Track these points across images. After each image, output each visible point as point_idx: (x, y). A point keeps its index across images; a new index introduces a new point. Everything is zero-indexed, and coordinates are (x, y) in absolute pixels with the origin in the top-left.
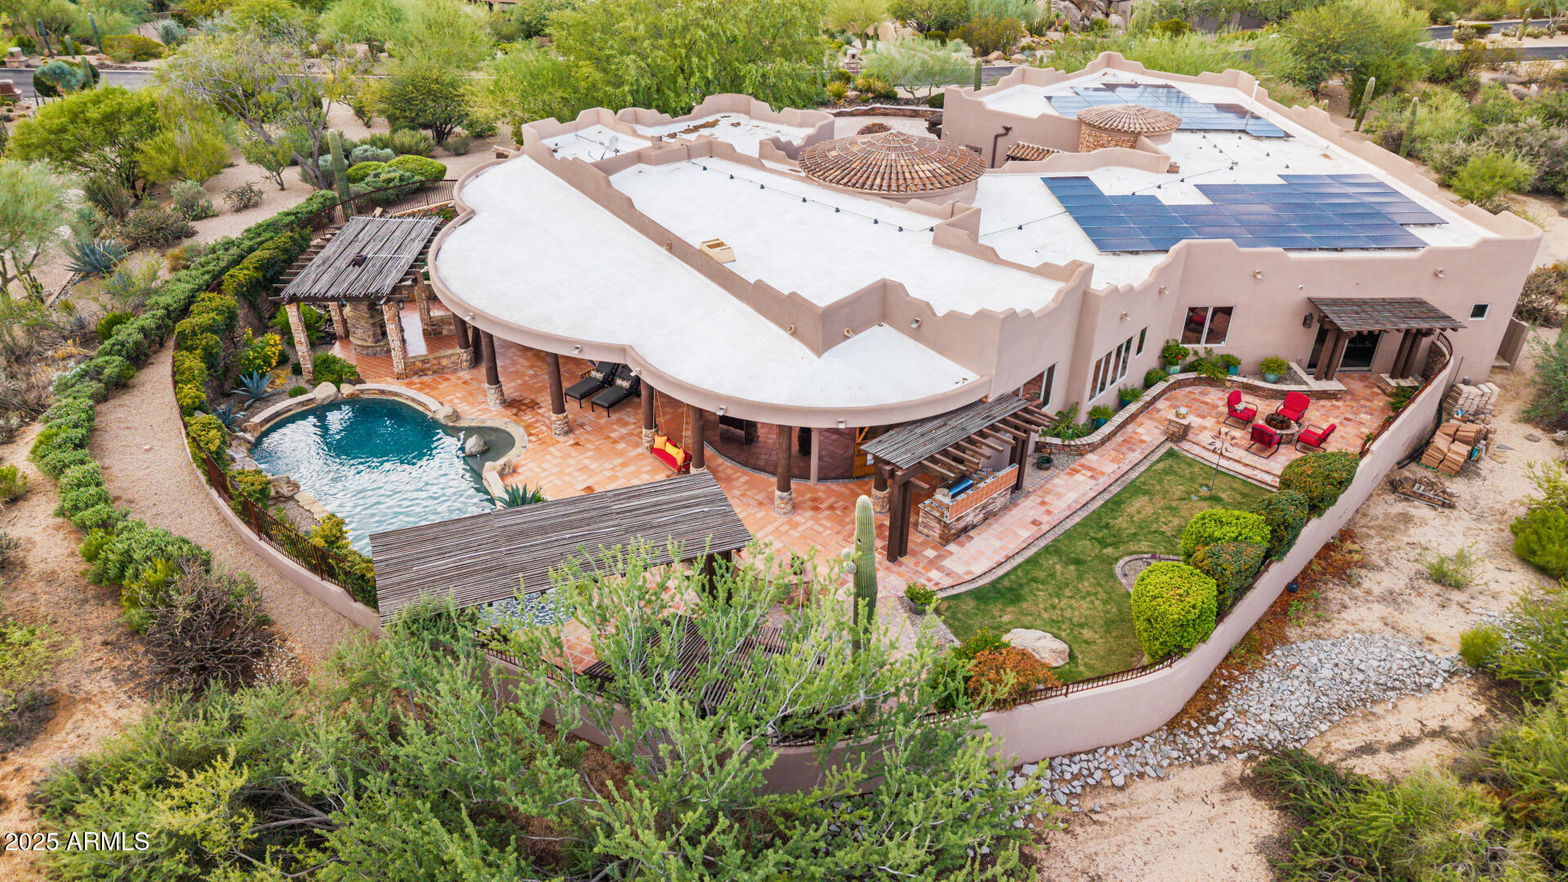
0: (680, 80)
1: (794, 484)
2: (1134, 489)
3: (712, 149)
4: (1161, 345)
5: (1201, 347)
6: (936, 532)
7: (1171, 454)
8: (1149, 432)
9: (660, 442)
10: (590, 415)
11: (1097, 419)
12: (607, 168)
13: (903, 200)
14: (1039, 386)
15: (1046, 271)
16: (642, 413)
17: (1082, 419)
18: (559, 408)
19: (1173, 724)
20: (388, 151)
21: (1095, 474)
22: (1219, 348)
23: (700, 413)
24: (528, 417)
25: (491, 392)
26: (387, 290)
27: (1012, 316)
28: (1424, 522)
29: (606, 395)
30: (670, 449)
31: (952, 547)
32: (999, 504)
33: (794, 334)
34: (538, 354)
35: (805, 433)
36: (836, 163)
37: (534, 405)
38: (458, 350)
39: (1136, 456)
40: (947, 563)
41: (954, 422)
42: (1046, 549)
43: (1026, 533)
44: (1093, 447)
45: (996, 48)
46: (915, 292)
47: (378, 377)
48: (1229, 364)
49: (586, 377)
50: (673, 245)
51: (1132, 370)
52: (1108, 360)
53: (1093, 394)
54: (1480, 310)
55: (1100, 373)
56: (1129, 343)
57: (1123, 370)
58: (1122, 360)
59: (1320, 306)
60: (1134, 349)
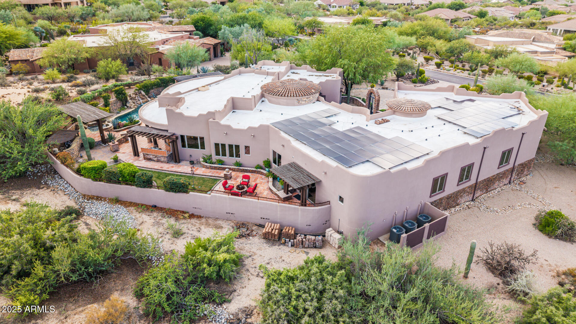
5: (276, 166)
7: (217, 179)
17: (213, 160)
32: (163, 160)
44: (207, 167)
51: (244, 158)
52: (223, 146)
53: (217, 154)
54: (341, 199)
55: (220, 148)
56: (237, 147)
57: (238, 155)
58: (235, 151)
59: (289, 164)
60: (242, 151)
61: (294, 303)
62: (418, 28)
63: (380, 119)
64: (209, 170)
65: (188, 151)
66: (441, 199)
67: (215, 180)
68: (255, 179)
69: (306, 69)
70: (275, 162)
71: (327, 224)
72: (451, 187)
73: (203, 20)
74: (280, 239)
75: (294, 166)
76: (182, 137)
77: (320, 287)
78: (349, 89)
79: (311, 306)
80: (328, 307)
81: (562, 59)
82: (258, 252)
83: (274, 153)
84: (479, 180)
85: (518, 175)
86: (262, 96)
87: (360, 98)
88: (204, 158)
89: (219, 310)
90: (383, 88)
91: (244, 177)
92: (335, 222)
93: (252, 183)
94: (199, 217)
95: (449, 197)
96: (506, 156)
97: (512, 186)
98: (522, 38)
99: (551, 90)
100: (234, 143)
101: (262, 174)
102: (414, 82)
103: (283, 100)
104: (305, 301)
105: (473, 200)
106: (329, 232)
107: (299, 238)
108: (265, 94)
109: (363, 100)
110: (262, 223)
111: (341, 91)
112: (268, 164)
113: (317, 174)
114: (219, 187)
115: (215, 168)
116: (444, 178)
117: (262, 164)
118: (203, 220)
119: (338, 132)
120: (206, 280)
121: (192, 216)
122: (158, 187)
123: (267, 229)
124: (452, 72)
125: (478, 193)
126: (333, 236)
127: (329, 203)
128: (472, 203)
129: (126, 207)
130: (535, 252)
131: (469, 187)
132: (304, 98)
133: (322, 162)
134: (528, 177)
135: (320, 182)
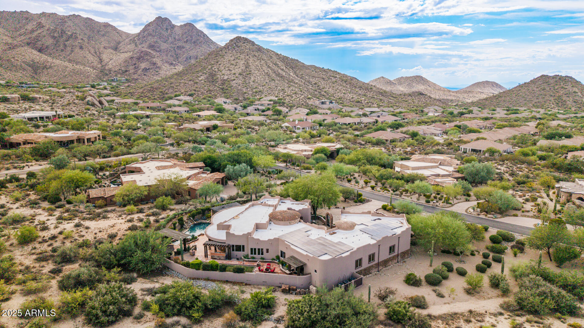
32: (222, 258)
51: (265, 255)
52: (255, 249)
53: (252, 254)
54: (316, 271)
55: (253, 251)
56: (262, 249)
57: (262, 254)
58: (261, 252)
59: (291, 257)
60: (265, 251)
61: (301, 309)
62: (361, 156)
63: (332, 232)
64: (247, 263)
65: (236, 253)
66: (361, 270)
67: (253, 267)
68: (273, 266)
69: (290, 200)
70: (282, 256)
71: (310, 283)
72: (365, 264)
73: (210, 158)
74: (289, 292)
75: (292, 257)
76: (233, 246)
77: (310, 303)
78: (315, 210)
79: (307, 309)
80: (313, 309)
81: (453, 180)
82: (281, 297)
83: (282, 252)
84: (380, 261)
85: (402, 258)
86: (270, 220)
87: (322, 216)
88: (244, 256)
89: (271, 317)
90: (336, 208)
91: (268, 265)
92: (313, 282)
93: (272, 268)
94: (250, 285)
95: (365, 270)
96: (392, 249)
97: (399, 264)
98: (433, 162)
99: (439, 205)
100: (261, 248)
101: (275, 263)
102: (356, 202)
103: (281, 222)
104: (305, 308)
105: (378, 271)
106: (311, 287)
107: (298, 290)
108: (272, 220)
109: (324, 217)
110: (280, 286)
111: (311, 214)
112: (278, 258)
113: (304, 260)
114: (257, 269)
115: (251, 261)
116: (361, 260)
117: (275, 258)
118: (252, 286)
119: (312, 240)
120: (263, 306)
121: (246, 284)
122: (230, 271)
123: (283, 287)
124: (381, 192)
125: (381, 268)
126: (313, 288)
127: (310, 273)
128: (378, 272)
129: (214, 282)
130: (396, 289)
131: (375, 264)
132: (293, 221)
133: (307, 255)
134: (408, 259)
135: (305, 264)
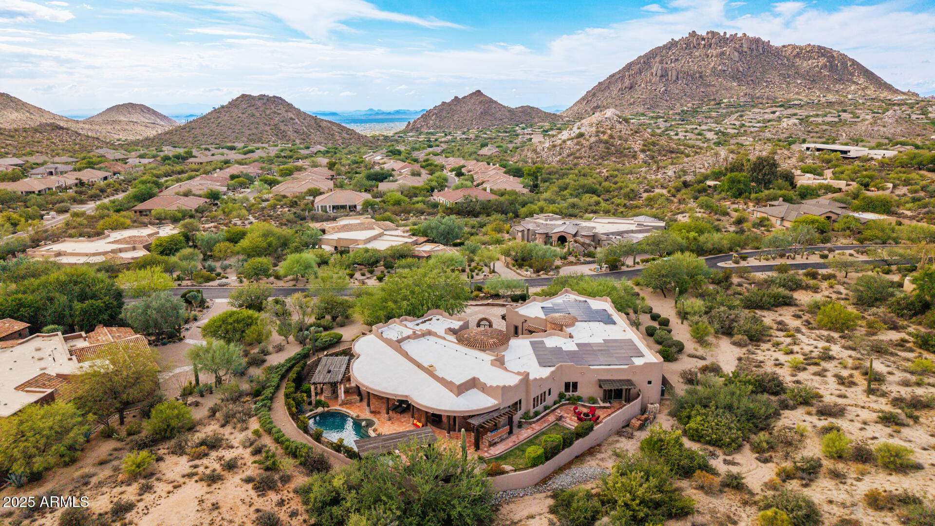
0: (420, 307)
1: (451, 433)
2: (543, 433)
3: (429, 333)
4: (558, 393)
5: (571, 393)
6: (487, 444)
7: (556, 424)
8: (551, 418)
9: (415, 421)
10: (395, 415)
11: (536, 414)
12: (399, 341)
13: (484, 351)
14: (516, 405)
15: (518, 373)
16: (410, 414)
17: (531, 414)
18: (388, 413)
19: (536, 485)
20: (321, 328)
21: (533, 429)
22: (576, 394)
23: (427, 412)
24: (378, 416)
25: (367, 409)
26: (340, 380)
27: (504, 387)
28: (622, 442)
29: (399, 410)
30: (418, 424)
31: (491, 448)
32: (505, 436)
33: (451, 391)
34: (383, 398)
35: (455, 417)
36: (466, 340)
37: (379, 413)
38: (357, 397)
39: (546, 424)
40: (490, 452)
41: (491, 414)
42: (516, 448)
43: (511, 444)
44: (534, 422)
45: (542, 270)
46: (482, 380)
47: (334, 406)
48: (579, 399)
49: (394, 404)
50: (419, 366)
52: (538, 398)
53: (534, 407)
54: (650, 382)
55: (536, 401)
57: (544, 401)
58: (543, 397)
60: (547, 394)
70: (568, 391)
83: (568, 384)
88: (522, 418)
92: (645, 399)
100: (543, 391)
115: (540, 419)
117: (558, 398)
121: (599, 447)
127: (639, 390)
135: (631, 380)
